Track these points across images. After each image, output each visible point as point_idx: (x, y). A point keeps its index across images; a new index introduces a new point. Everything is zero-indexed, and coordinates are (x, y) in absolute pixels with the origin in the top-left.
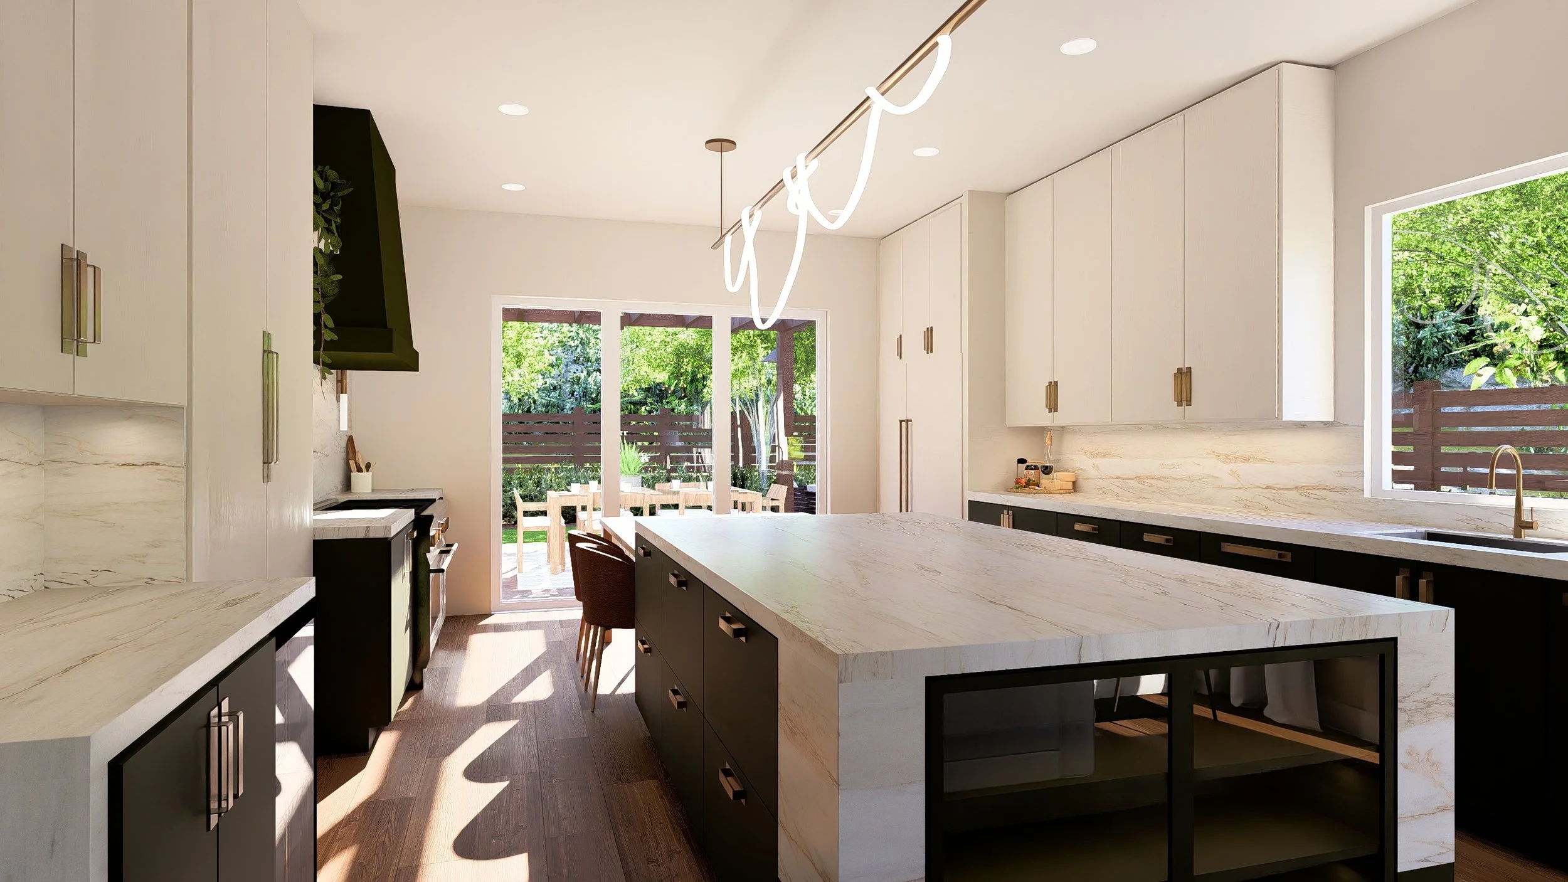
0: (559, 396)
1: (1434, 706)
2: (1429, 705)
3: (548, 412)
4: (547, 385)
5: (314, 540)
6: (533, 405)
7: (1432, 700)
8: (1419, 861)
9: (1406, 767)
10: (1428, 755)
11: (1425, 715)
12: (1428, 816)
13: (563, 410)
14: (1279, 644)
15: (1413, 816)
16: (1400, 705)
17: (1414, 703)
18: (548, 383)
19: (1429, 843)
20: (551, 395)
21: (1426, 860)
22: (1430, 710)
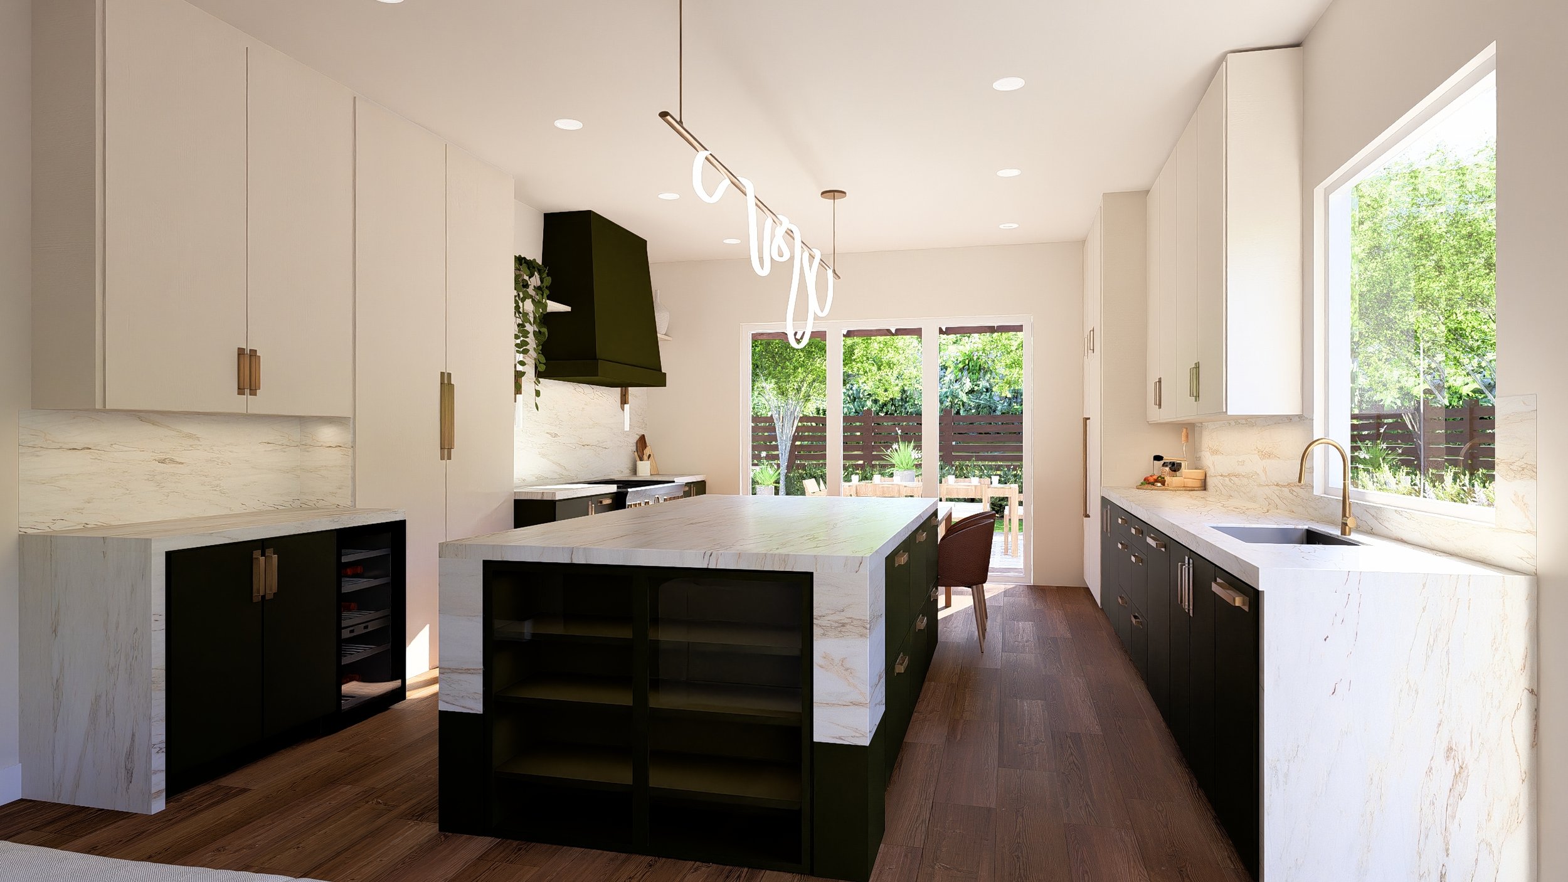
0: (989, 398)
1: (848, 627)
2: (843, 625)
3: (979, 414)
4: (980, 388)
5: (515, 500)
6: (962, 407)
7: (846, 622)
8: (834, 738)
9: (821, 667)
10: (842, 661)
11: (840, 632)
12: (842, 707)
13: (994, 411)
14: (712, 566)
15: (828, 704)
16: (815, 621)
17: (829, 622)
18: (981, 386)
19: (844, 727)
20: (982, 397)
21: (840, 738)
22: (843, 629)
